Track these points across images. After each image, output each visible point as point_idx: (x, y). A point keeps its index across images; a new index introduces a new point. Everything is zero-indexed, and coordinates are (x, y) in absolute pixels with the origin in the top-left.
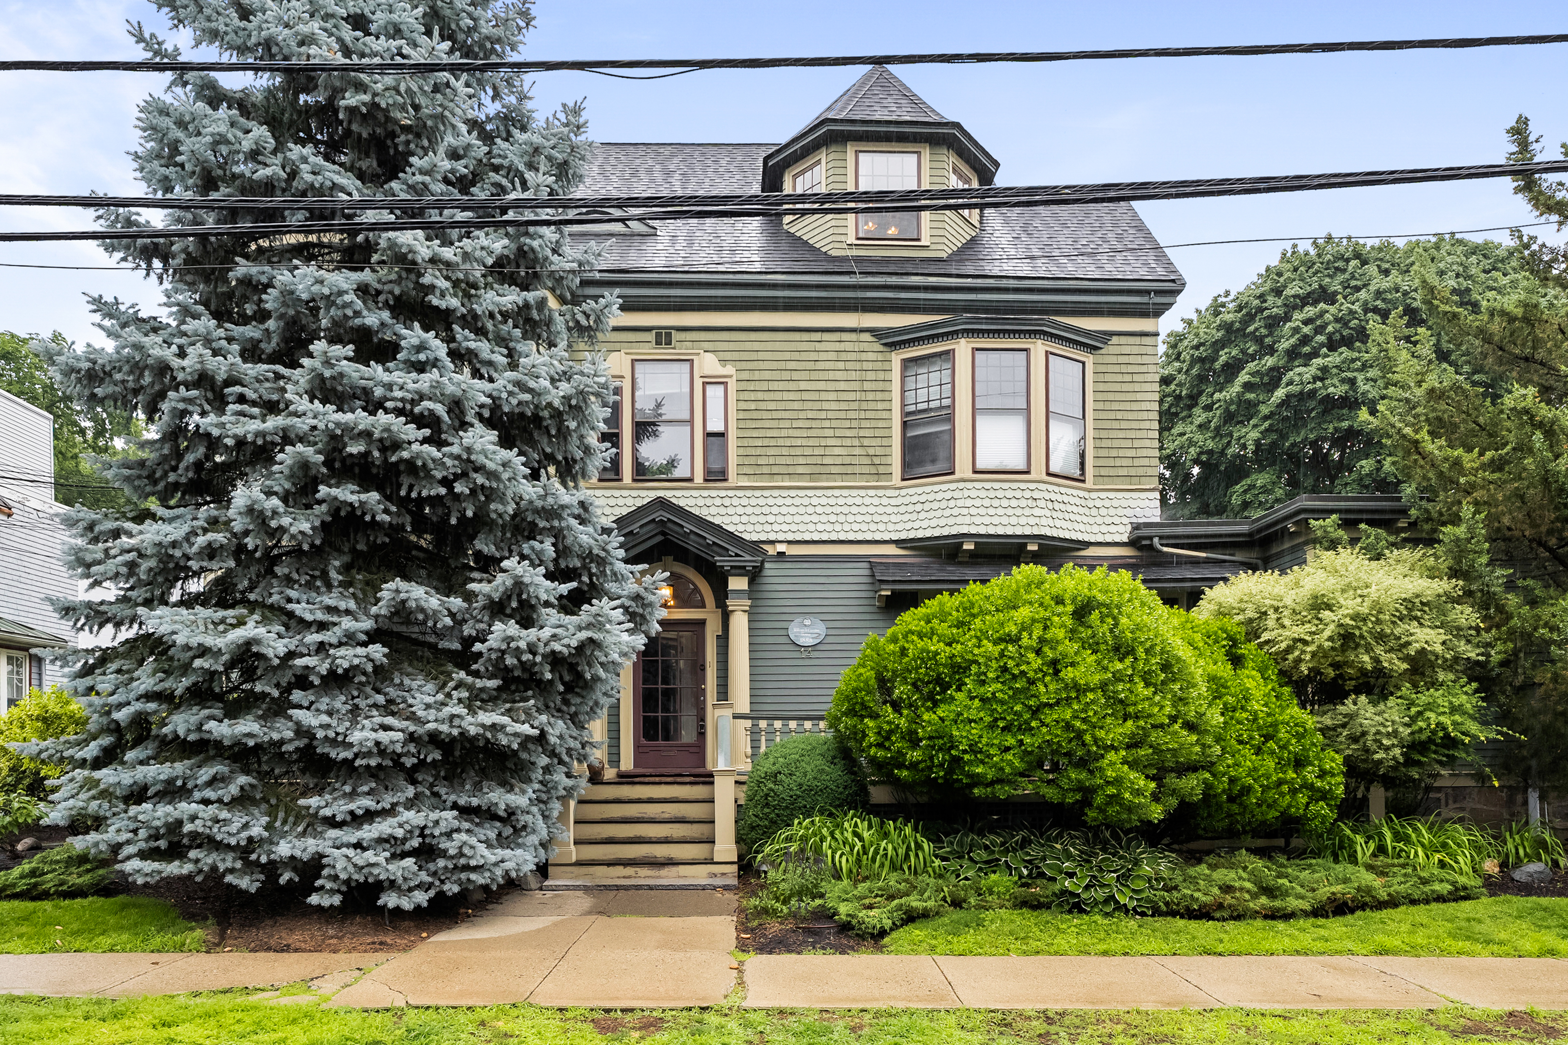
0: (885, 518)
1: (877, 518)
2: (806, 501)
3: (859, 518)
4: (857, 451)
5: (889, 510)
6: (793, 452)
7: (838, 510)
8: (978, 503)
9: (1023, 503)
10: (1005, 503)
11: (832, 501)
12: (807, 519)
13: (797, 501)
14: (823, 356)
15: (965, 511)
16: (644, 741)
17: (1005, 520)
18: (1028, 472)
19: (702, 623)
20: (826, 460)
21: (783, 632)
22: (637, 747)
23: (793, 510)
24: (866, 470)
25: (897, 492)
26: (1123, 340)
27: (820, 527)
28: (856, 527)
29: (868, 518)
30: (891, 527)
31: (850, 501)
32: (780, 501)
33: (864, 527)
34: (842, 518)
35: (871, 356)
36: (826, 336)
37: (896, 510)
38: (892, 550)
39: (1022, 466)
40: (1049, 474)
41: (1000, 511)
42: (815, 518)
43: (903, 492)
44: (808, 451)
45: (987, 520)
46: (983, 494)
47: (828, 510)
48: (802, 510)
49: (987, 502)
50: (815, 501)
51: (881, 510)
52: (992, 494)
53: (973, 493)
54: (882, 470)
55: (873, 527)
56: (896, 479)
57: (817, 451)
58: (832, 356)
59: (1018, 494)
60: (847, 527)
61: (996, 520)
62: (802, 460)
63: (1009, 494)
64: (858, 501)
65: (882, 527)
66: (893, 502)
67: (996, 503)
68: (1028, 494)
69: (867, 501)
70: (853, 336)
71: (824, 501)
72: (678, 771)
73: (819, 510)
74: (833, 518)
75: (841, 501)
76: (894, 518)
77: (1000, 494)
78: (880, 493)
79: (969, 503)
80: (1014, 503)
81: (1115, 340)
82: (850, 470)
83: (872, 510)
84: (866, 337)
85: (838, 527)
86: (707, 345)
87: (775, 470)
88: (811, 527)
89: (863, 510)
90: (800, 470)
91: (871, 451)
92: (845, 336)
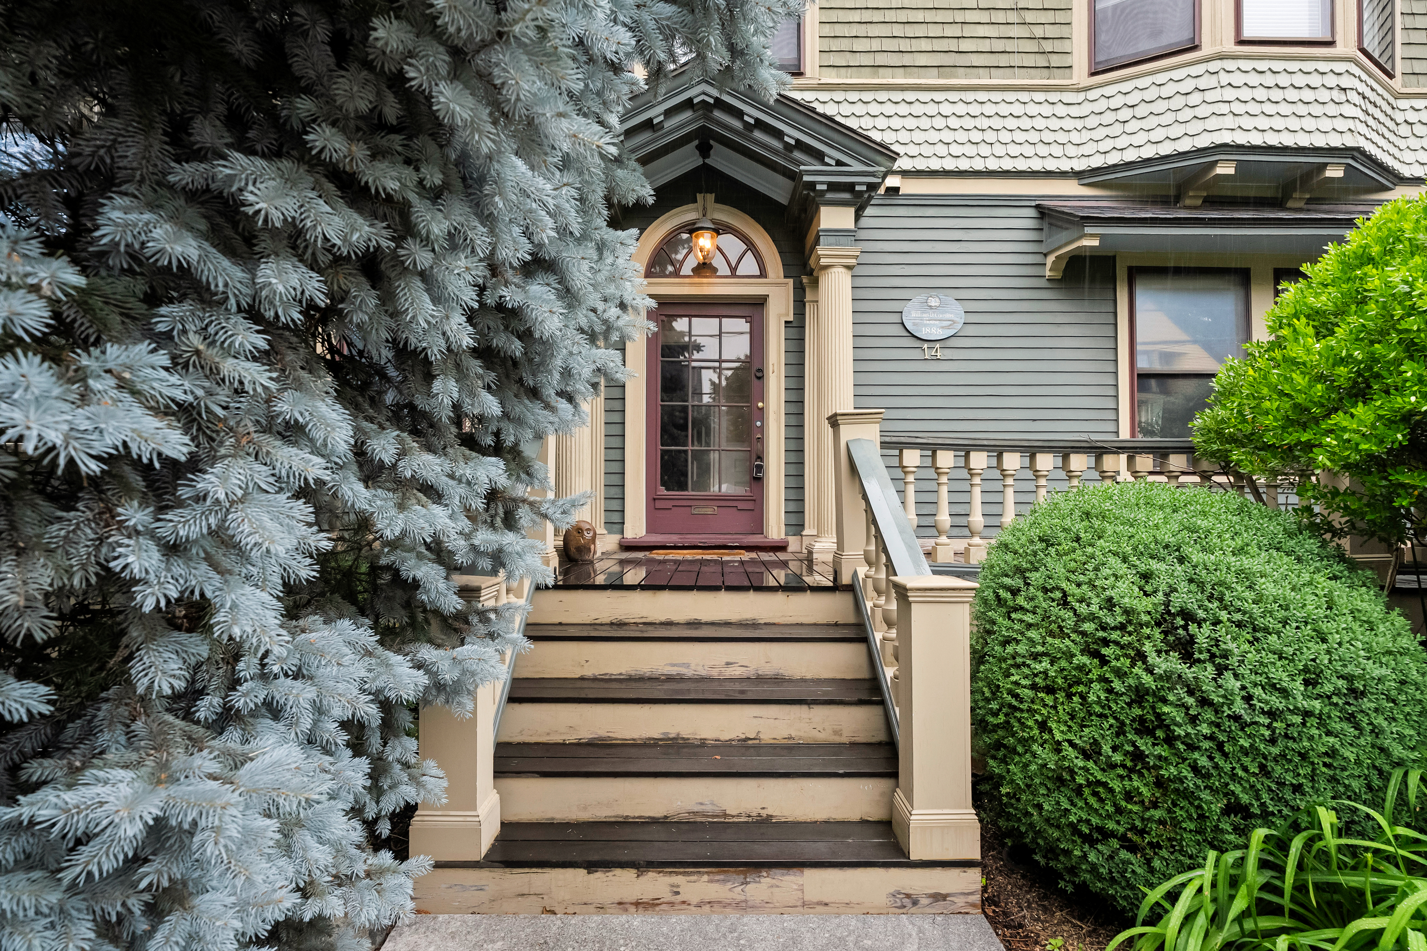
0: (1062, 137)
1: (1048, 137)
2: (932, 109)
3: (1019, 137)
4: (1015, 31)
5: (1068, 124)
6: (910, 31)
7: (985, 123)
8: (1245, 94)
9: (1324, 95)
10: (1292, 95)
11: (975, 109)
12: (933, 136)
13: (917, 109)
15: (1224, 108)
16: (662, 491)
17: (1294, 123)
18: (1331, 44)
19: (759, 303)
20: (965, 45)
21: (895, 318)
22: (653, 500)
23: (910, 122)
24: (1029, 61)
25: (1081, 96)
27: (955, 150)
28: (1014, 150)
29: (1034, 137)
30: (1071, 151)
31: (1004, 109)
32: (889, 109)
33: (1028, 150)
34: (991, 136)
37: (1079, 124)
38: (1071, 188)
39: (1320, 34)
41: (1285, 109)
42: (947, 136)
43: (1092, 95)
44: (935, 31)
45: (1263, 123)
46: (1254, 79)
47: (969, 123)
48: (925, 122)
49: (1261, 94)
50: (946, 109)
51: (1054, 123)
52: (1269, 80)
53: (1238, 79)
54: (1055, 60)
55: (1043, 150)
56: (1080, 75)
57: (950, 31)
59: (1315, 80)
60: (999, 150)
61: (1278, 123)
62: (925, 45)
63: (1300, 80)
64: (1017, 109)
65: (1056, 150)
66: (1074, 111)
67: (1276, 95)
68: (1331, 81)
69: (1032, 109)
71: (961, 109)
72: (721, 540)
73: (953, 122)
74: (976, 136)
75: (989, 109)
76: (1075, 137)
77: (1284, 80)
78: (1053, 97)
79: (1229, 94)
80: (1308, 95)
82: (1003, 60)
83: (1040, 123)
85: (985, 150)
87: (881, 59)
88: (941, 150)
89: (1026, 123)
90: (922, 60)
91: (1039, 32)
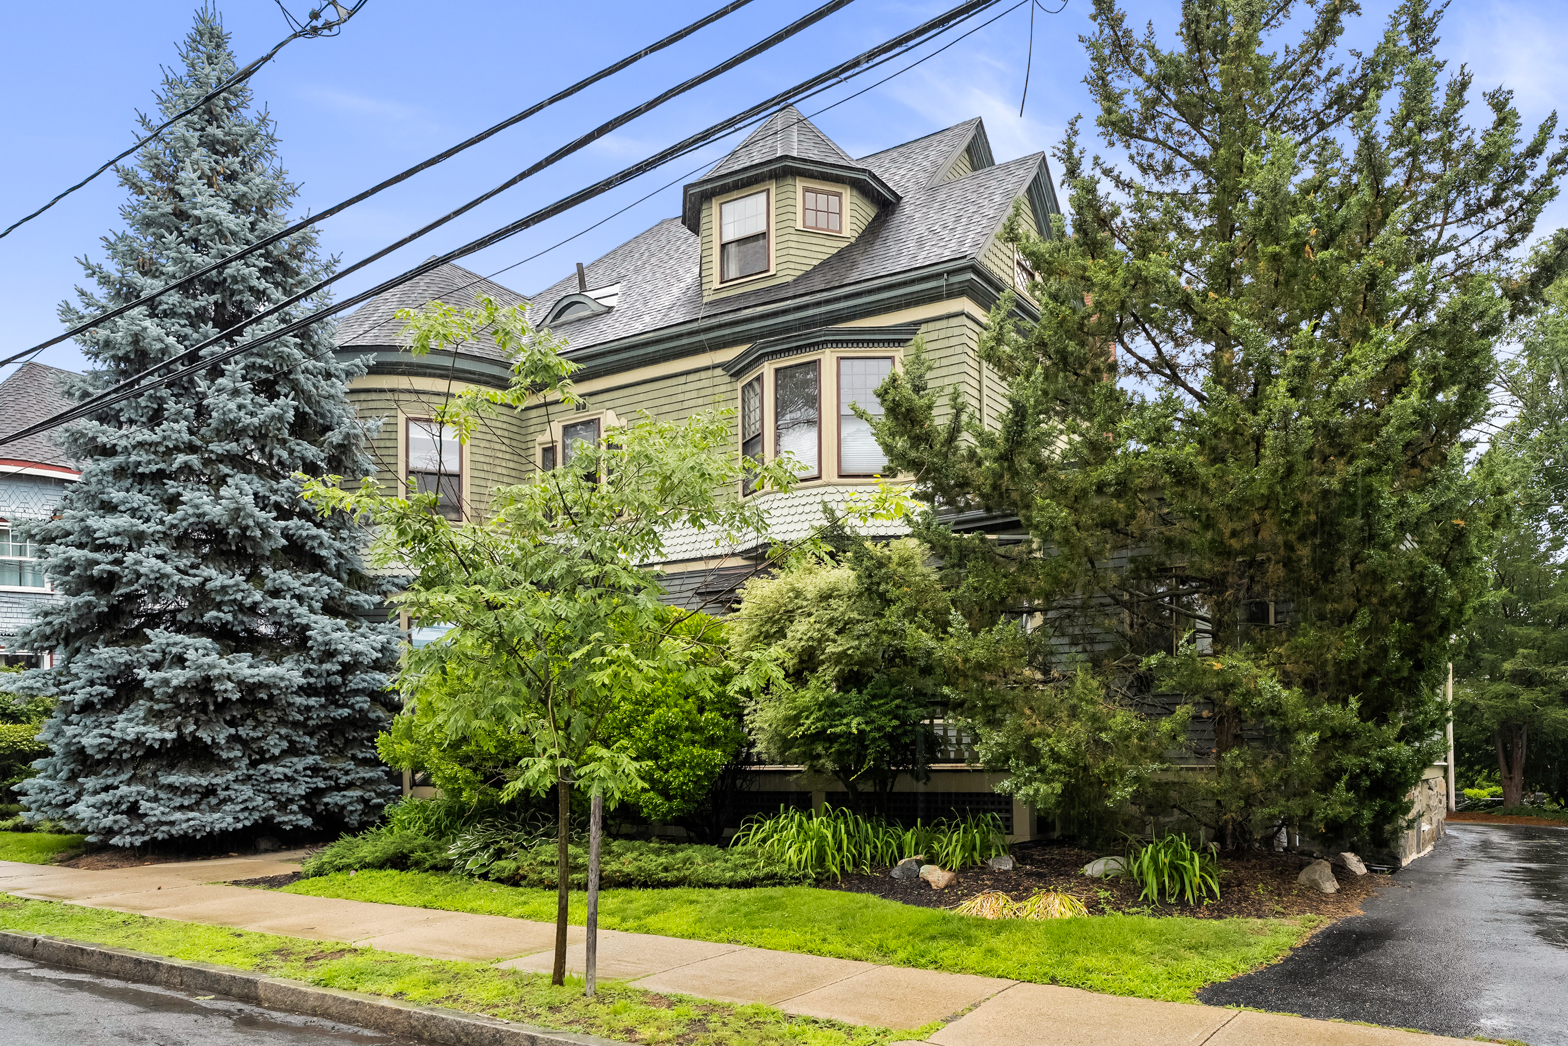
14: (688, 396)
26: (931, 326)
35: (723, 388)
36: (691, 378)
40: (841, 476)
58: (694, 394)
70: (709, 373)
81: (924, 327)
84: (719, 371)
86: (608, 405)
92: (703, 375)
